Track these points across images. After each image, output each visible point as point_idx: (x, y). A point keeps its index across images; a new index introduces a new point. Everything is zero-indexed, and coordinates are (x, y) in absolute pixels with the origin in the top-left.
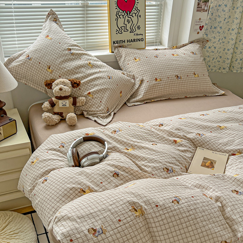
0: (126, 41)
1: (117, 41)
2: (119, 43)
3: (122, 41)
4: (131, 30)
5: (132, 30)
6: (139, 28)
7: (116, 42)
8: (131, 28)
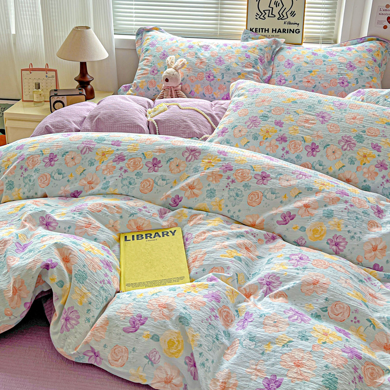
0: (270, 31)
1: (256, 29)
2: (259, 32)
3: (264, 30)
4: (280, 16)
5: (282, 16)
6: (293, 14)
7: (254, 30)
8: (280, 13)
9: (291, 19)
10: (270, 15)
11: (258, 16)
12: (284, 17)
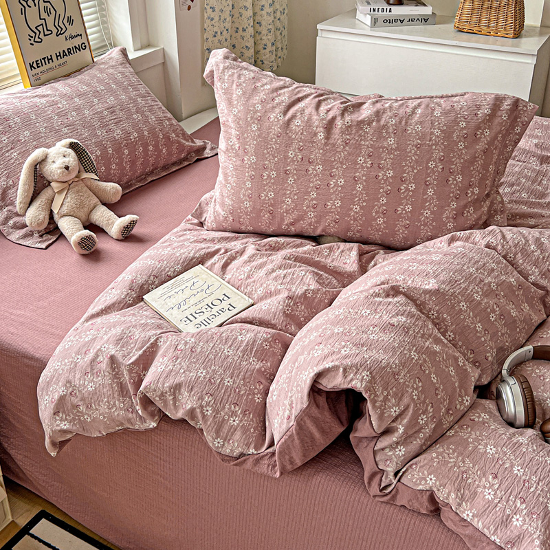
6: (71, 21)
8: (56, 25)
9: (72, 30)
10: (47, 33)
11: (32, 39)
12: (62, 29)
